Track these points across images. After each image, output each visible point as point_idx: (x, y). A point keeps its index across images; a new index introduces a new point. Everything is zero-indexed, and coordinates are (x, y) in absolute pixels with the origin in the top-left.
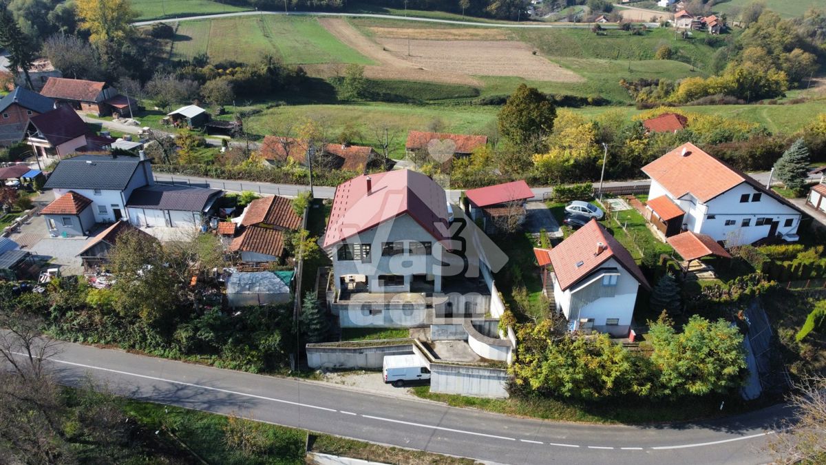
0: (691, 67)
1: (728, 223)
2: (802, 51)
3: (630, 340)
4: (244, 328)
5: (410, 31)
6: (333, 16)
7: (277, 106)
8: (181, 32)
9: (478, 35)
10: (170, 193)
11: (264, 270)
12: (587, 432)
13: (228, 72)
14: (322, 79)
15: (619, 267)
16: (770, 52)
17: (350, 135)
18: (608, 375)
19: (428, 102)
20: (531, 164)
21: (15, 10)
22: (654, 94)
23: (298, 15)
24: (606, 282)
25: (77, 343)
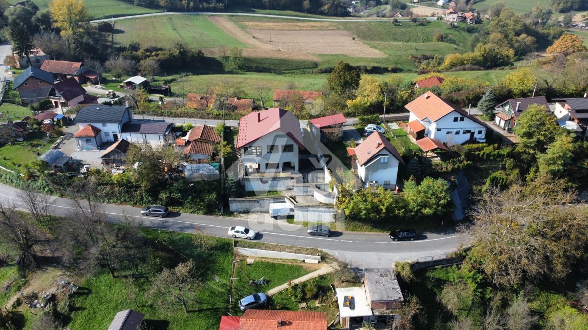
0: (455, 46)
1: (448, 133)
2: (526, 35)
3: (396, 191)
4: (196, 191)
5: (271, 24)
6: (218, 15)
7: (187, 76)
8: (117, 27)
9: (316, 27)
10: (145, 125)
11: (203, 163)
12: (374, 236)
13: (153, 54)
14: (214, 58)
15: (388, 153)
16: (506, 36)
17: (238, 92)
18: (383, 206)
19: (284, 72)
20: (347, 106)
21: (10, 15)
22: (431, 65)
23: (194, 15)
24: (382, 161)
25: (105, 203)
